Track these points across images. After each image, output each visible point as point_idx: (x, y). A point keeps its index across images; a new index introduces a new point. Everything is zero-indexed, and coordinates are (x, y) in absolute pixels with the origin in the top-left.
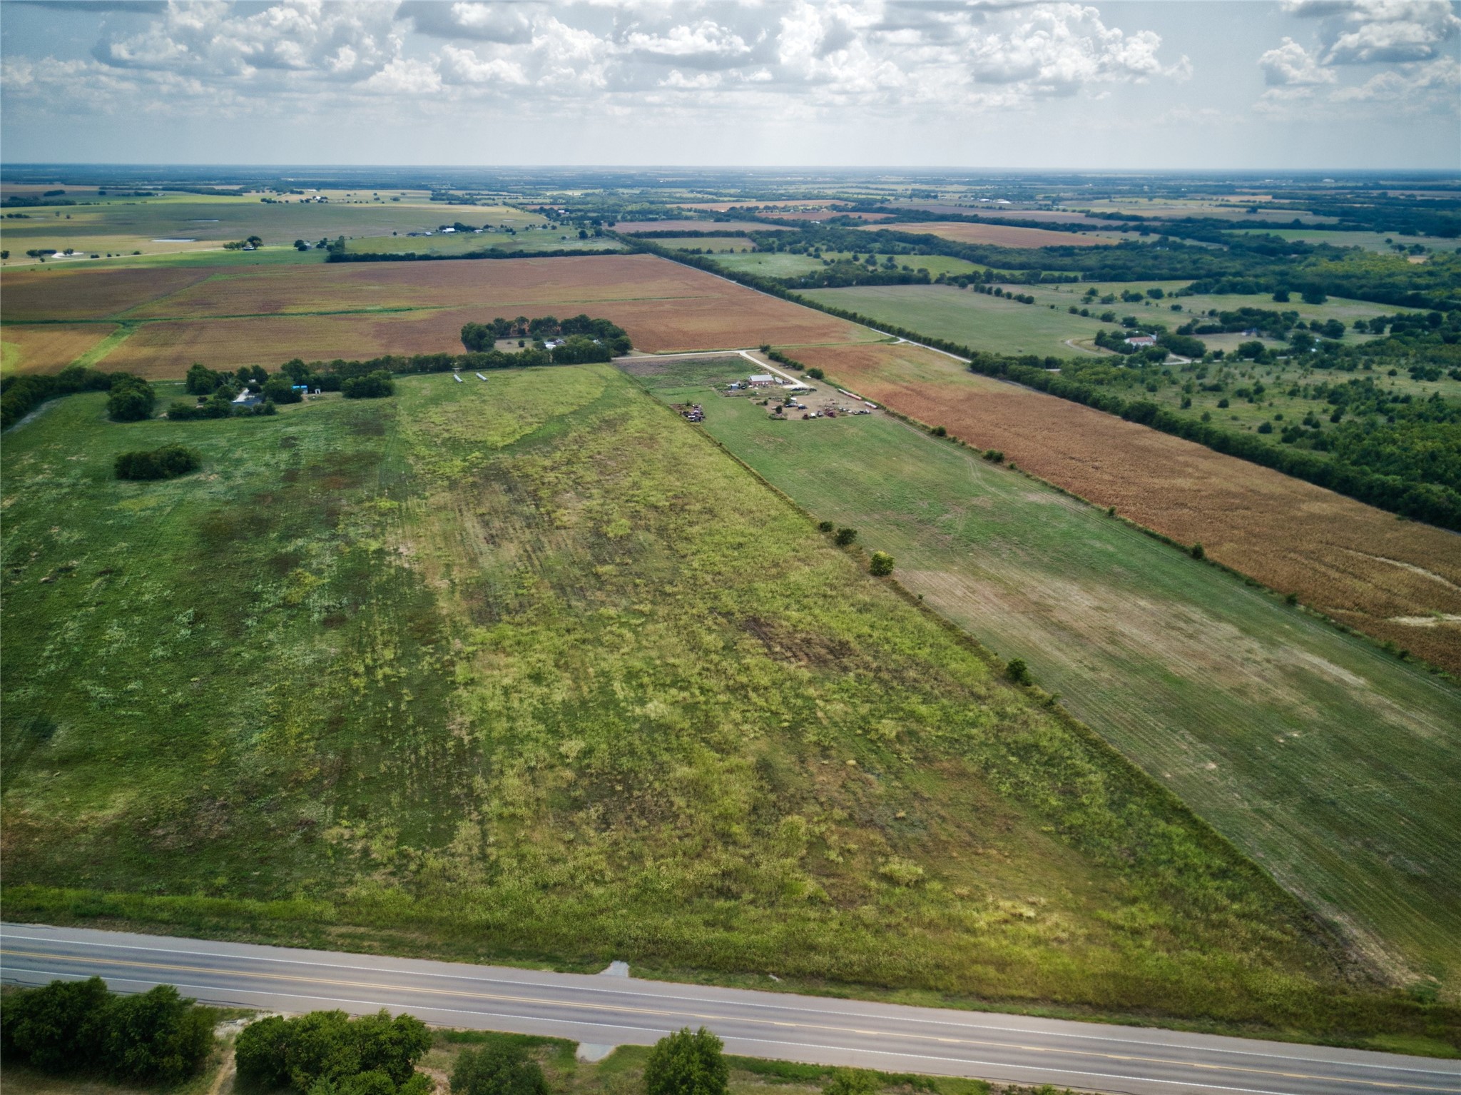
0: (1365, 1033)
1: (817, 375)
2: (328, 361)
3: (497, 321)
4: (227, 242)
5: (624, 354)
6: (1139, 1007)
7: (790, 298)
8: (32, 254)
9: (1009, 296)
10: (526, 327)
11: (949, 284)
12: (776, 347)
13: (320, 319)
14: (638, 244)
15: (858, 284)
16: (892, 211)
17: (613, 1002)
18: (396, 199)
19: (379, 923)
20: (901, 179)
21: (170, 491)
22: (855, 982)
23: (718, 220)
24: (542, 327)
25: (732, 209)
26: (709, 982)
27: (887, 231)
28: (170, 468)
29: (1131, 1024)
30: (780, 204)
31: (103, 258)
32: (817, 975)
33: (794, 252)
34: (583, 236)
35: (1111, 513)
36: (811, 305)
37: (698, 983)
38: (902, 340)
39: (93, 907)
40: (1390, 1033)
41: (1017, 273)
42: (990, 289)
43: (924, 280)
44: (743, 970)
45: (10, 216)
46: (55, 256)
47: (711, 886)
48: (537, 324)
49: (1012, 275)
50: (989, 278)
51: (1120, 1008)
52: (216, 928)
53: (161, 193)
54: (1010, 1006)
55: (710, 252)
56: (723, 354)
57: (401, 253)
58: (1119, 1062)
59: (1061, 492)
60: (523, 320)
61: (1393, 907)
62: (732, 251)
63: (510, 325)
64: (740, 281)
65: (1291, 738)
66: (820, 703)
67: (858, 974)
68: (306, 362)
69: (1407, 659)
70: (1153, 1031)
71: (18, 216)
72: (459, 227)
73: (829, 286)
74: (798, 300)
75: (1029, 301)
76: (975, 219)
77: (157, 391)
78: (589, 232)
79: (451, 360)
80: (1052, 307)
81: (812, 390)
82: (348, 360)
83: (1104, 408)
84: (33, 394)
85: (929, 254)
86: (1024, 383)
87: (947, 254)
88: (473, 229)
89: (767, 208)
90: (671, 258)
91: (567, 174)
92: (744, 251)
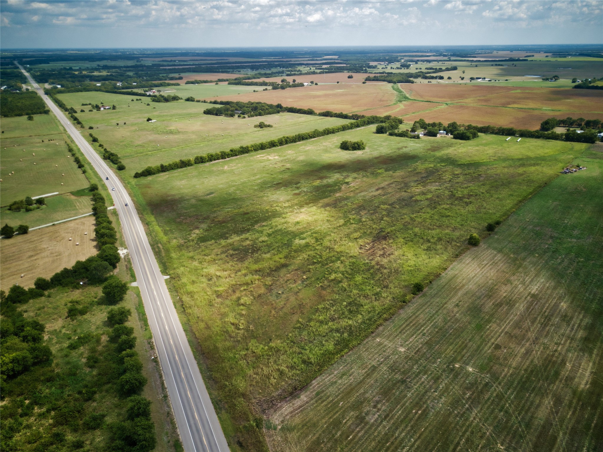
17: (153, 280)
24: (590, 124)
31: (493, 81)
32: (182, 301)
46: (479, 80)
58: (174, 358)
77: (400, 126)
79: (515, 131)
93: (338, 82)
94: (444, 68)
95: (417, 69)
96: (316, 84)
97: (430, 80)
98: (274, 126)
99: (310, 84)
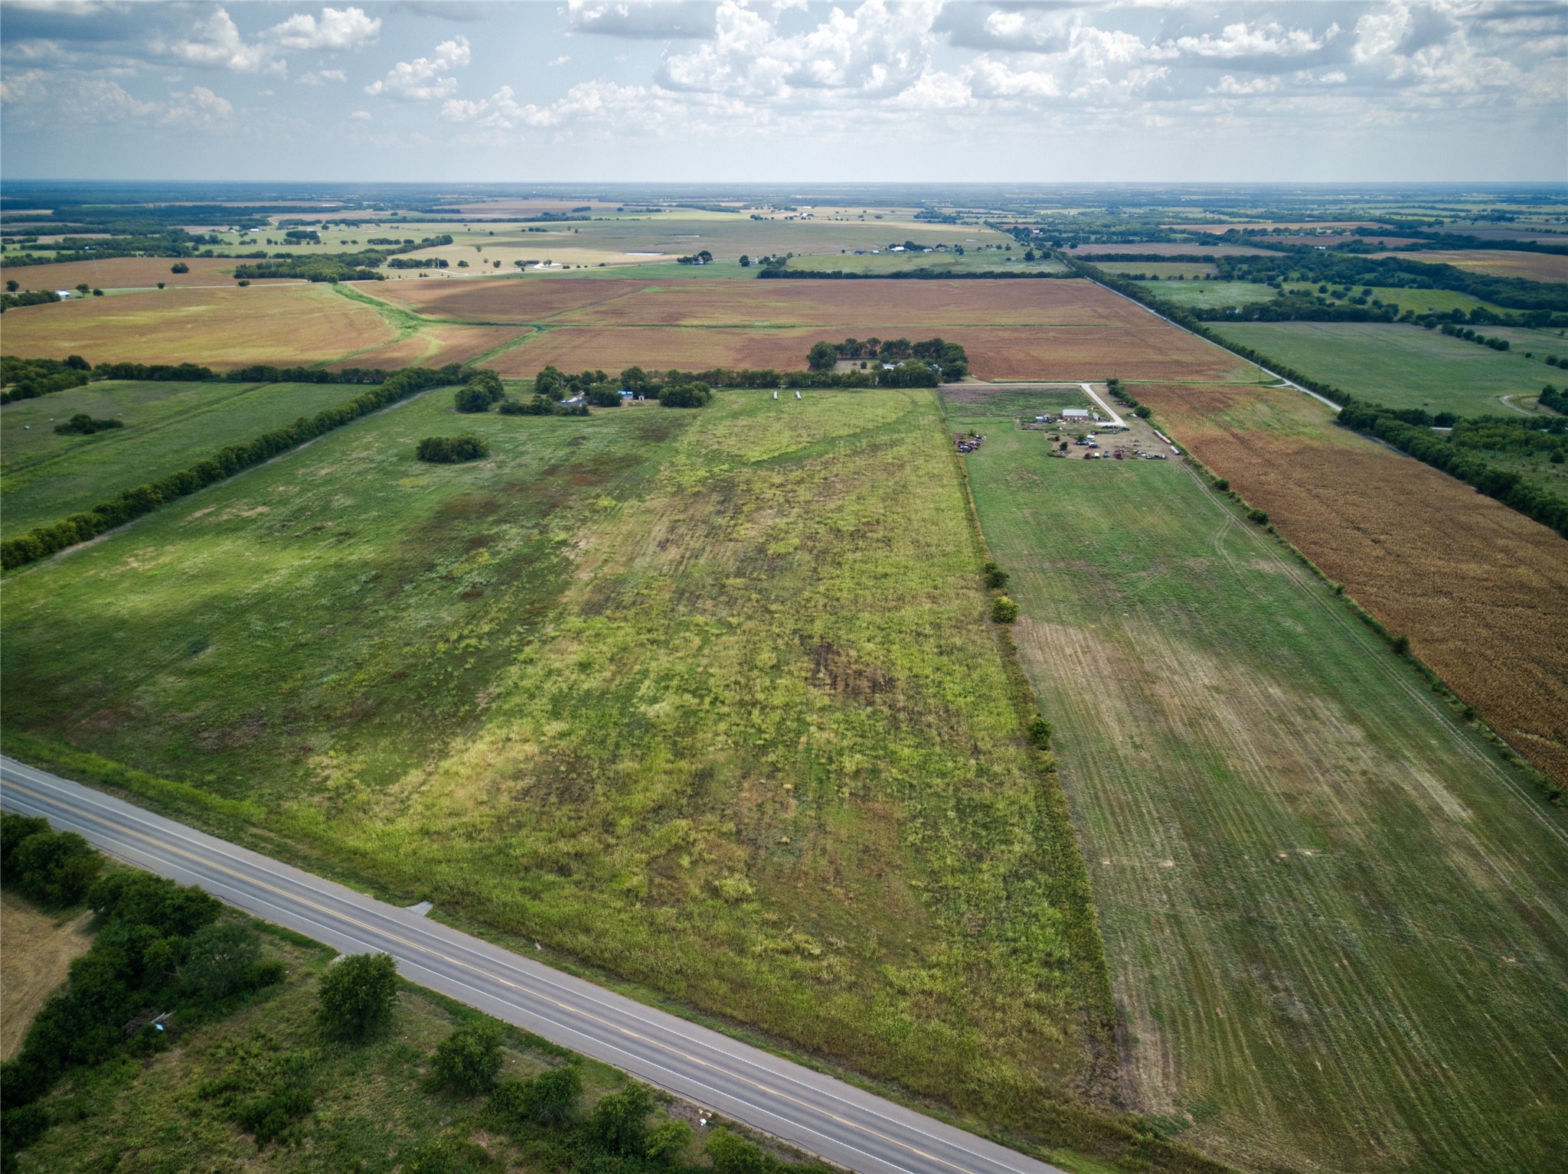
0: (1046, 1142)
1: (1144, 414)
2: (664, 370)
3: (850, 341)
4: (681, 257)
5: (958, 380)
6: (836, 1056)
7: (1197, 331)
8: (518, 264)
9: (1480, 340)
10: (878, 349)
11: (1416, 324)
12: (1126, 381)
13: (703, 332)
14: (1081, 269)
15: (1296, 319)
16: (1427, 236)
17: (394, 932)
18: (878, 217)
19: (286, 832)
20: (1491, 197)
21: (447, 473)
22: (599, 967)
23: (1203, 244)
24: (894, 349)
25: (1232, 231)
26: (480, 935)
27: (1394, 259)
28: (458, 454)
29: (812, 1068)
30: (1294, 227)
31: (573, 268)
32: (571, 952)
33: (1254, 281)
34: (1029, 257)
35: (1339, 591)
36: (1217, 340)
37: (472, 934)
38: (1288, 383)
39: (117, 778)
40: (1077, 1150)
41: (1516, 313)
42: (1461, 330)
43: (1386, 315)
44: (517, 934)
45: (531, 230)
46: (537, 267)
47: (557, 862)
48: (889, 346)
49: (1509, 316)
50: (1478, 317)
51: (816, 1051)
52: (179, 811)
53: (668, 209)
54: (711, 1021)
55: (1155, 278)
56: (1063, 385)
57: (829, 271)
58: (763, 1094)
59: (1304, 563)
60: (875, 341)
61: (1225, 1042)
62: (1181, 278)
63: (862, 345)
64: (1158, 311)
65: (1298, 856)
66: (813, 729)
67: (605, 960)
68: (645, 370)
69: (1558, 801)
70: (829, 1080)
71: (538, 230)
72: (909, 246)
73: (1259, 320)
74: (1205, 333)
75: (1502, 346)
76: (1532, 247)
77: (506, 388)
78: (1037, 254)
79: (778, 377)
80: (1528, 356)
81: (1124, 429)
82: (681, 371)
83: (1462, 477)
84: (410, 384)
85: (1430, 287)
86: (1389, 441)
87: (1453, 288)
88: (921, 248)
89: (1277, 231)
90: (1105, 283)
91: (1084, 191)
92: (1196, 278)
93: (161, 286)
94: (418, 241)
95: (344, 243)
96: (98, 293)
97: (423, 271)
98: (124, 421)
99: (78, 293)
